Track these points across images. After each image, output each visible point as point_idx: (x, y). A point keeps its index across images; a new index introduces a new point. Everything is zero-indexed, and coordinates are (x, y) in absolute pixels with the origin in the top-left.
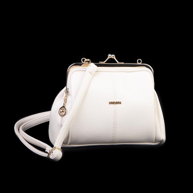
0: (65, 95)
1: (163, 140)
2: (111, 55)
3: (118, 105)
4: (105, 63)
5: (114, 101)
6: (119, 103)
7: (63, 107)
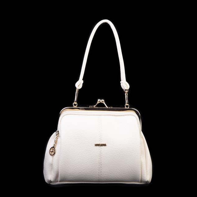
0: (56, 137)
2: (100, 100)
3: (103, 147)
4: (95, 107)
5: (99, 143)
6: (105, 145)
7: (53, 147)
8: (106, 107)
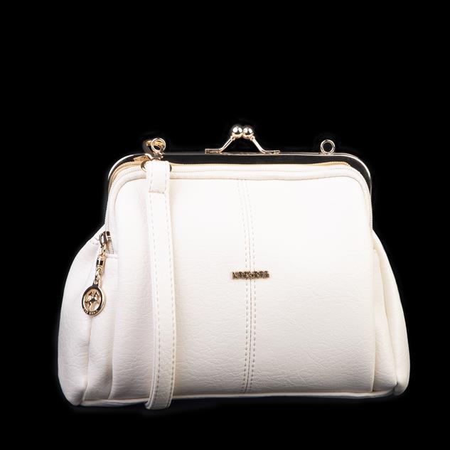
0: (99, 251)
1: (398, 383)
2: (240, 130)
4: (223, 151)
5: (247, 270)
6: (264, 275)
7: (95, 287)
8: (257, 151)
